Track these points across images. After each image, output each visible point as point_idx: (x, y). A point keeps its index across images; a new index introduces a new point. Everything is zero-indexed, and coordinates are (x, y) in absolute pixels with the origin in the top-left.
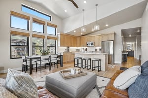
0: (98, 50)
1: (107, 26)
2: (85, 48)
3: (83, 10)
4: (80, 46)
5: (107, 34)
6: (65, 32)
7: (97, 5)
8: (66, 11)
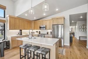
0: (49, 33)
1: (57, 10)
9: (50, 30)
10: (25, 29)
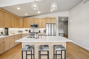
5: (51, 18)
9: (42, 28)
10: (12, 27)
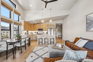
2: (37, 32)
3: (43, 9)
4: (33, 31)
6: (26, 21)
7: (51, 9)
8: (31, 6)
